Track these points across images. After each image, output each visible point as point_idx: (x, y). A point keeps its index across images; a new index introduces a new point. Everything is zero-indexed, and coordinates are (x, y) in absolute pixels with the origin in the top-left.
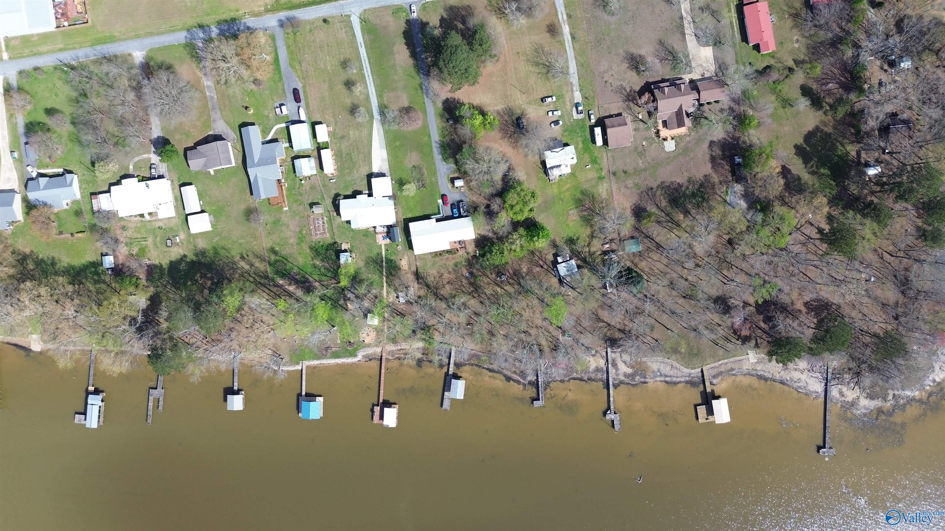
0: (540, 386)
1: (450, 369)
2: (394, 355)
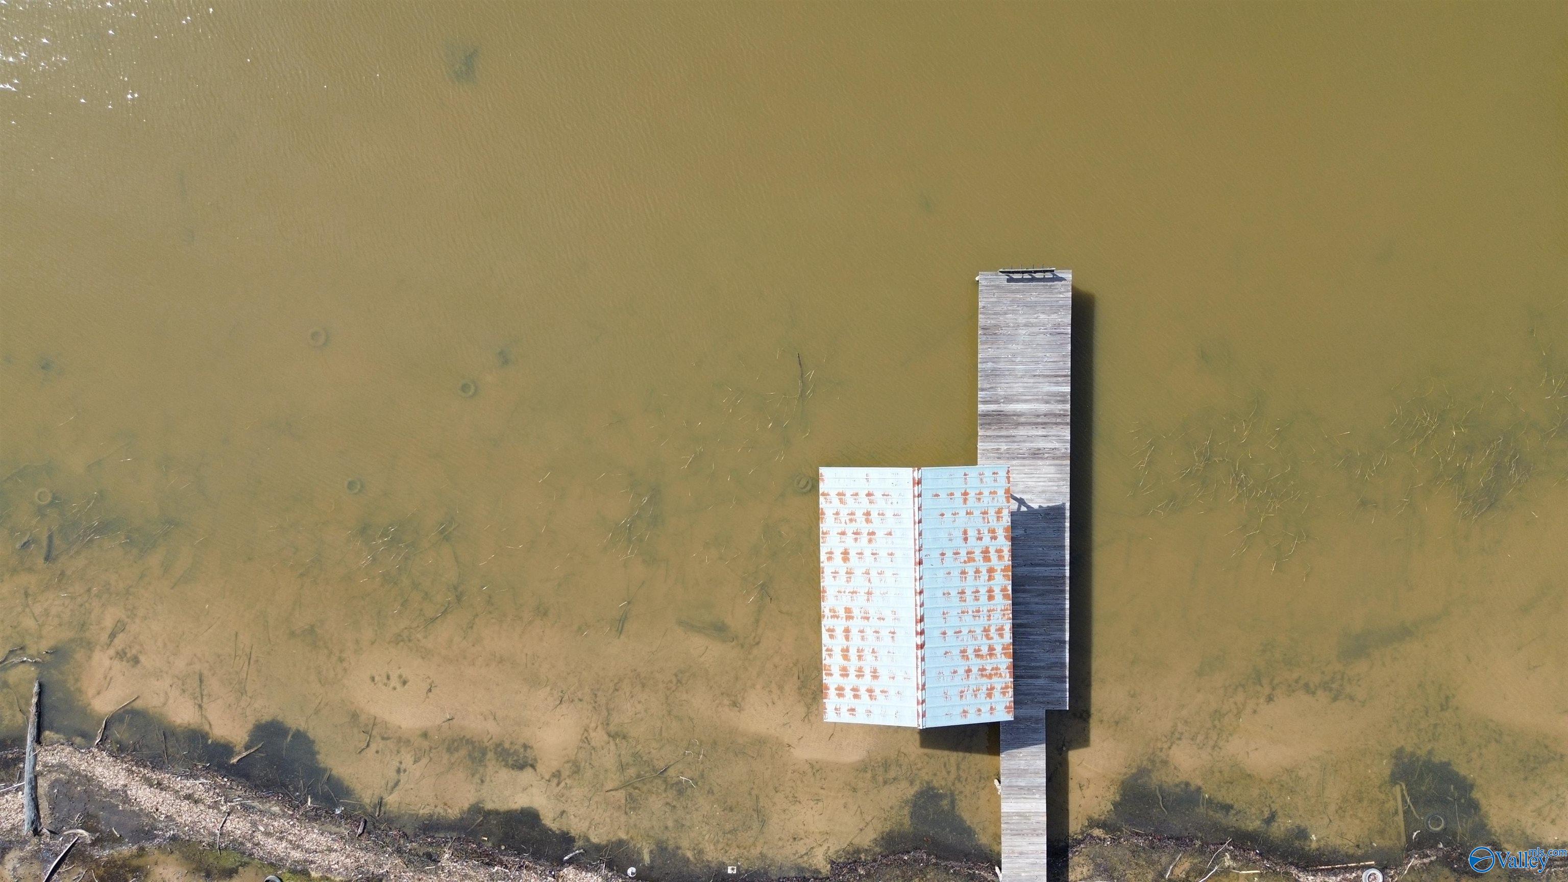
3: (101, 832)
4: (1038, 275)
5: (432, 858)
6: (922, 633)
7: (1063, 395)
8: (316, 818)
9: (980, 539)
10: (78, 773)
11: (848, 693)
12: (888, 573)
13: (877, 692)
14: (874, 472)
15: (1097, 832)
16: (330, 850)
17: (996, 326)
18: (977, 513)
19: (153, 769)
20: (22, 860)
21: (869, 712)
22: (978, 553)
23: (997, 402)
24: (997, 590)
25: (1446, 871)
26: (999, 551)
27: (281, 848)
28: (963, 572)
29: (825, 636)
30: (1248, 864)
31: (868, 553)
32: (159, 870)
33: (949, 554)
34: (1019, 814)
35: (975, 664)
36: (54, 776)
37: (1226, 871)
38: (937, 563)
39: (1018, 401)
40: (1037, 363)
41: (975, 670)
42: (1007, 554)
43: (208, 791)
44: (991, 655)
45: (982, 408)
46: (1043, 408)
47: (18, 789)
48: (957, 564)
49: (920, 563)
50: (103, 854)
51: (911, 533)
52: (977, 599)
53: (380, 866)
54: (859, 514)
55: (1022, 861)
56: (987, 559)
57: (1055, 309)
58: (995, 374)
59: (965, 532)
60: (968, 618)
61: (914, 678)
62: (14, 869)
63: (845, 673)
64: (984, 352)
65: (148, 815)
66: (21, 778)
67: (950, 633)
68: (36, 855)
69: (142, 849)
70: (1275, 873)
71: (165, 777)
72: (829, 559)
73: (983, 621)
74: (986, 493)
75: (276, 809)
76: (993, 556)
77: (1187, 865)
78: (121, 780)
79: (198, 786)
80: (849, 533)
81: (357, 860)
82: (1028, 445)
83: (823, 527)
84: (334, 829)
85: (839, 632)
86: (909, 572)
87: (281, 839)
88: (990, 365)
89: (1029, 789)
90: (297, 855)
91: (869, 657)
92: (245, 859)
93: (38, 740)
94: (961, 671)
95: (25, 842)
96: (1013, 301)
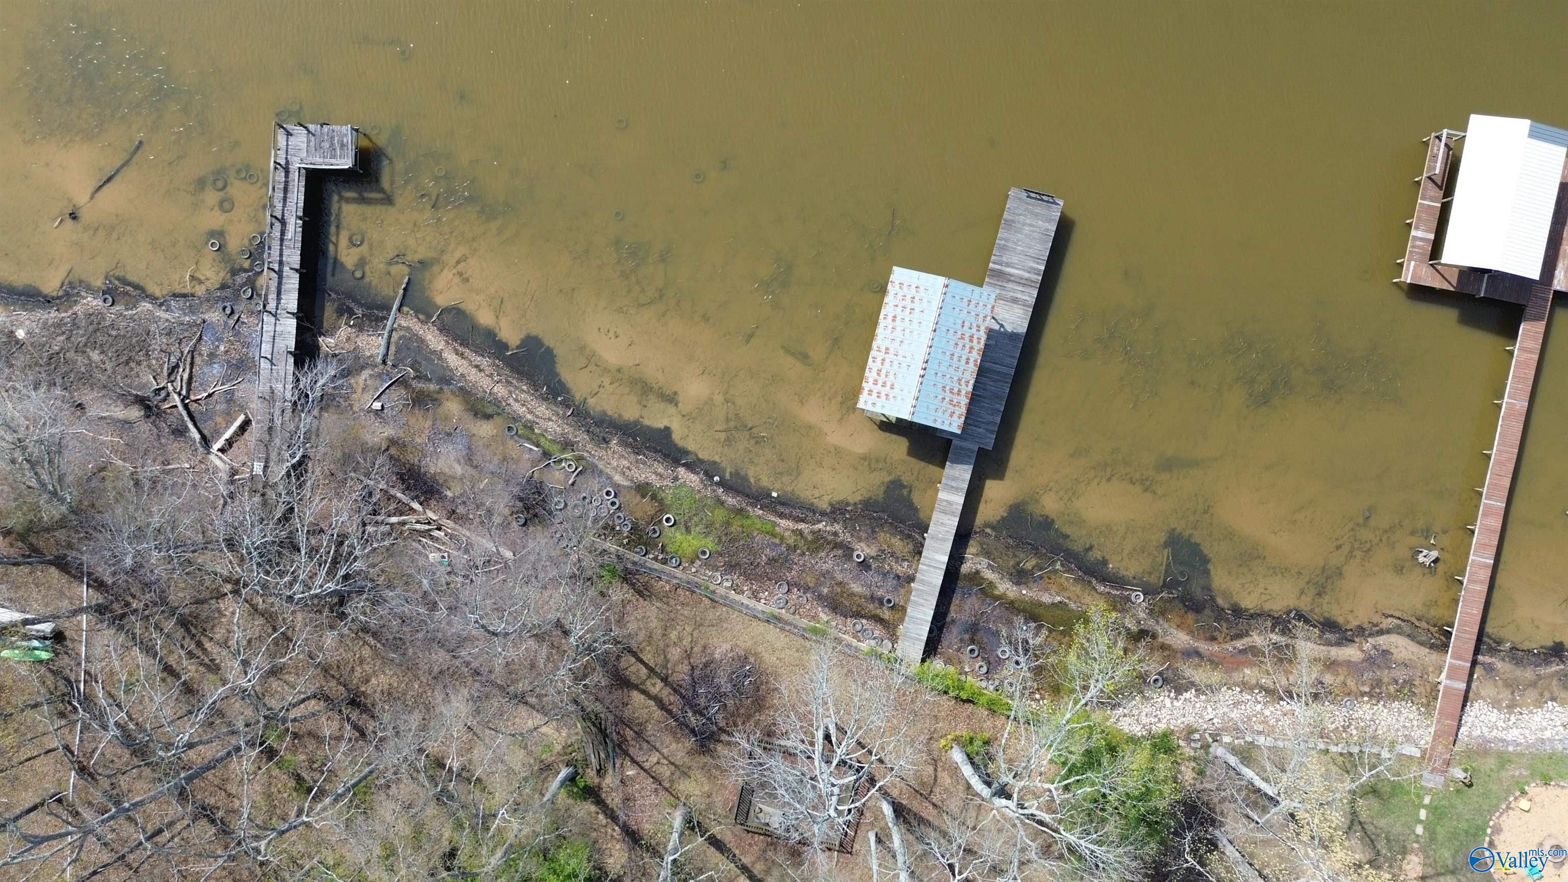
0: (292, 282)
1: (959, 499)
2: (1370, 661)
3: (420, 372)
4: (1045, 198)
5: (606, 441)
6: (925, 369)
7: (1040, 270)
8: (545, 399)
9: (971, 328)
10: (417, 335)
11: (875, 394)
12: (915, 333)
13: (891, 396)
14: (924, 275)
15: (988, 530)
16: (550, 419)
17: (1013, 221)
18: (973, 314)
19: (461, 344)
20: (371, 376)
21: (883, 407)
22: (967, 335)
23: (1001, 264)
24: (972, 360)
25: (1181, 605)
26: (979, 339)
27: (522, 410)
28: (956, 344)
29: (870, 360)
30: (1069, 571)
31: (907, 319)
32: (448, 404)
33: (952, 331)
34: (947, 501)
35: (948, 396)
36: (402, 333)
37: (1055, 571)
38: (944, 334)
39: (1013, 267)
40: (1030, 248)
41: (947, 399)
42: (983, 342)
43: (489, 366)
44: (958, 394)
45: (991, 265)
46: (1026, 275)
47: (379, 335)
48: (954, 338)
49: (935, 331)
50: (418, 385)
51: (935, 314)
52: (959, 361)
53: (576, 437)
54: (908, 297)
55: (942, 528)
56: (971, 341)
57: (1049, 220)
58: (1004, 248)
59: (964, 322)
60: (951, 370)
61: (914, 392)
62: (365, 380)
63: (876, 382)
64: (1002, 234)
65: (451, 370)
66: (384, 328)
67: (940, 374)
68: (380, 375)
69: (441, 389)
70: (1083, 580)
71: (467, 352)
72: (885, 318)
73: (960, 374)
74: (981, 304)
75: (525, 388)
76: (975, 341)
77: (1034, 562)
78: (440, 346)
79: (485, 362)
80: (900, 306)
81: (563, 430)
82: (1011, 294)
83: (886, 300)
84: (555, 408)
85: (879, 360)
86: (927, 334)
87: (523, 405)
88: (1003, 242)
89: (957, 489)
90: (529, 417)
91: (891, 377)
92: (500, 411)
93: (399, 310)
94: (940, 397)
95: (376, 366)
96: (1026, 209)
